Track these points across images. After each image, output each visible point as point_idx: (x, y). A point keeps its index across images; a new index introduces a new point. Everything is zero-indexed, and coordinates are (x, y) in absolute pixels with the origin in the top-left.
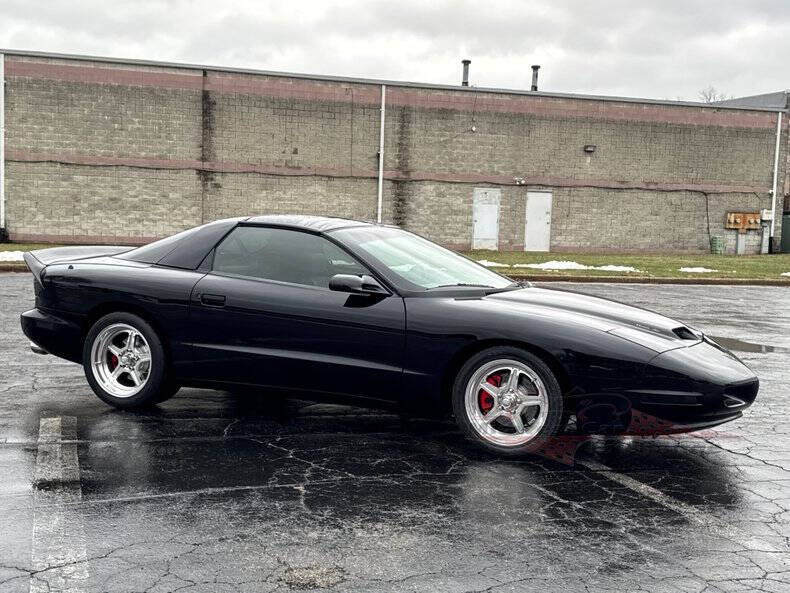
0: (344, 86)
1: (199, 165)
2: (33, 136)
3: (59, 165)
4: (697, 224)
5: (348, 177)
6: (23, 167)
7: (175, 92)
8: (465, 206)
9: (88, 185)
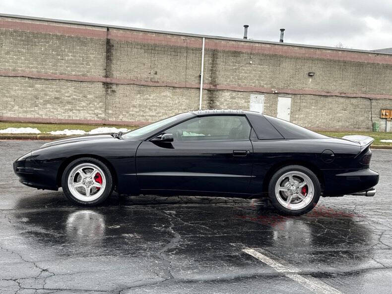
0: (182, 38)
1: (104, 80)
2: (13, 62)
3: (27, 79)
4: (366, 115)
5: (184, 88)
6: (7, 79)
7: (91, 39)
8: (246, 104)
9: (43, 90)
